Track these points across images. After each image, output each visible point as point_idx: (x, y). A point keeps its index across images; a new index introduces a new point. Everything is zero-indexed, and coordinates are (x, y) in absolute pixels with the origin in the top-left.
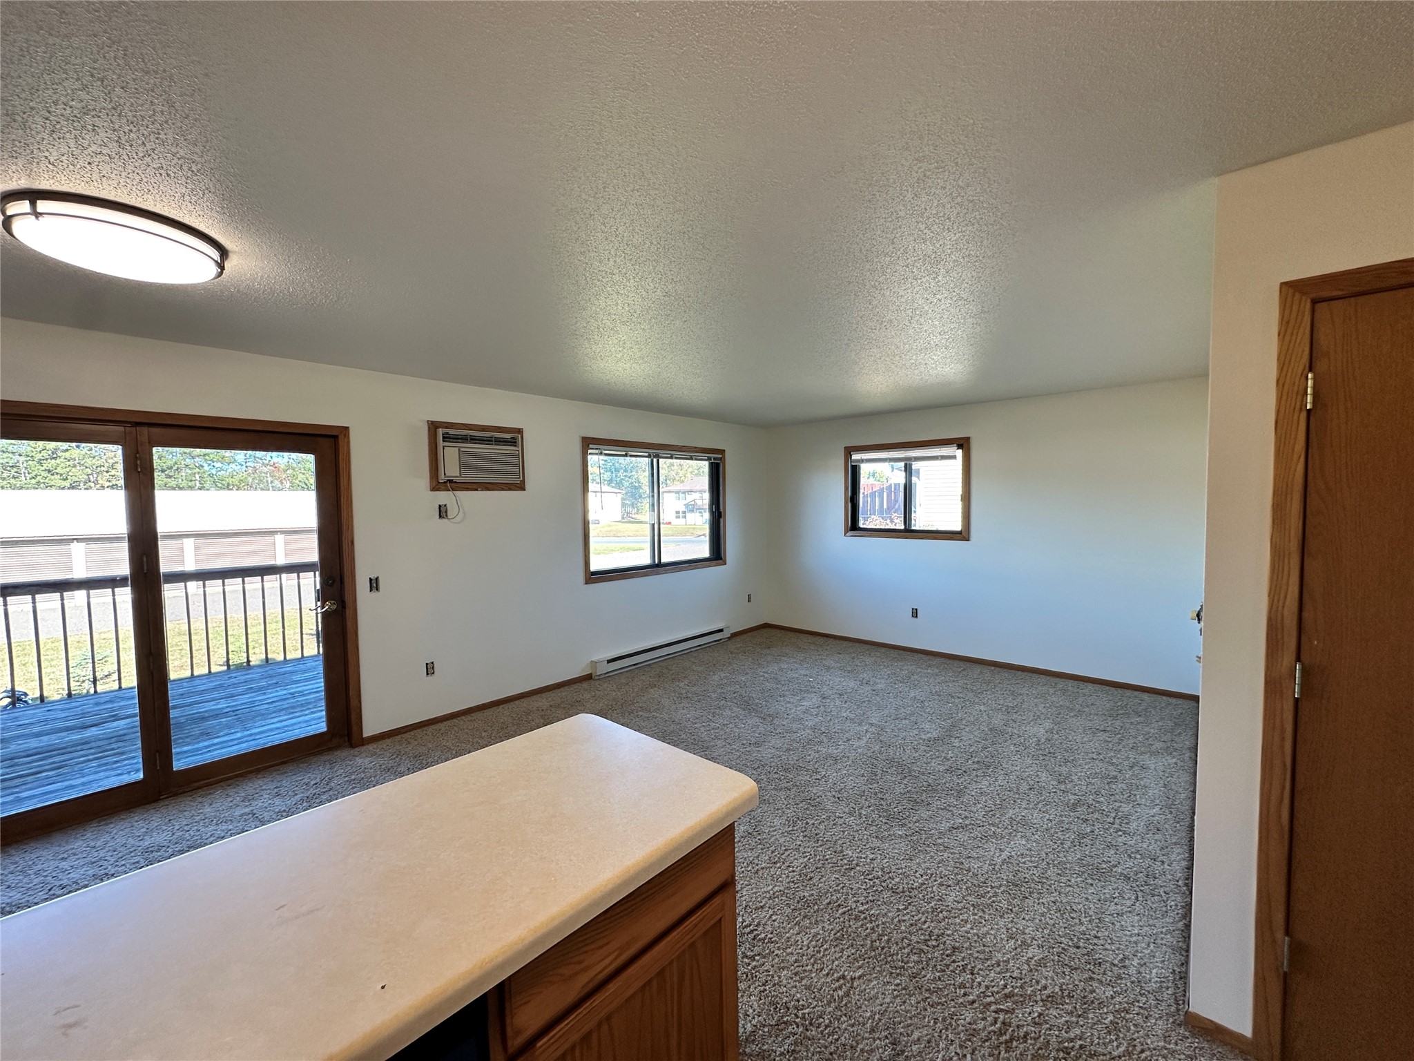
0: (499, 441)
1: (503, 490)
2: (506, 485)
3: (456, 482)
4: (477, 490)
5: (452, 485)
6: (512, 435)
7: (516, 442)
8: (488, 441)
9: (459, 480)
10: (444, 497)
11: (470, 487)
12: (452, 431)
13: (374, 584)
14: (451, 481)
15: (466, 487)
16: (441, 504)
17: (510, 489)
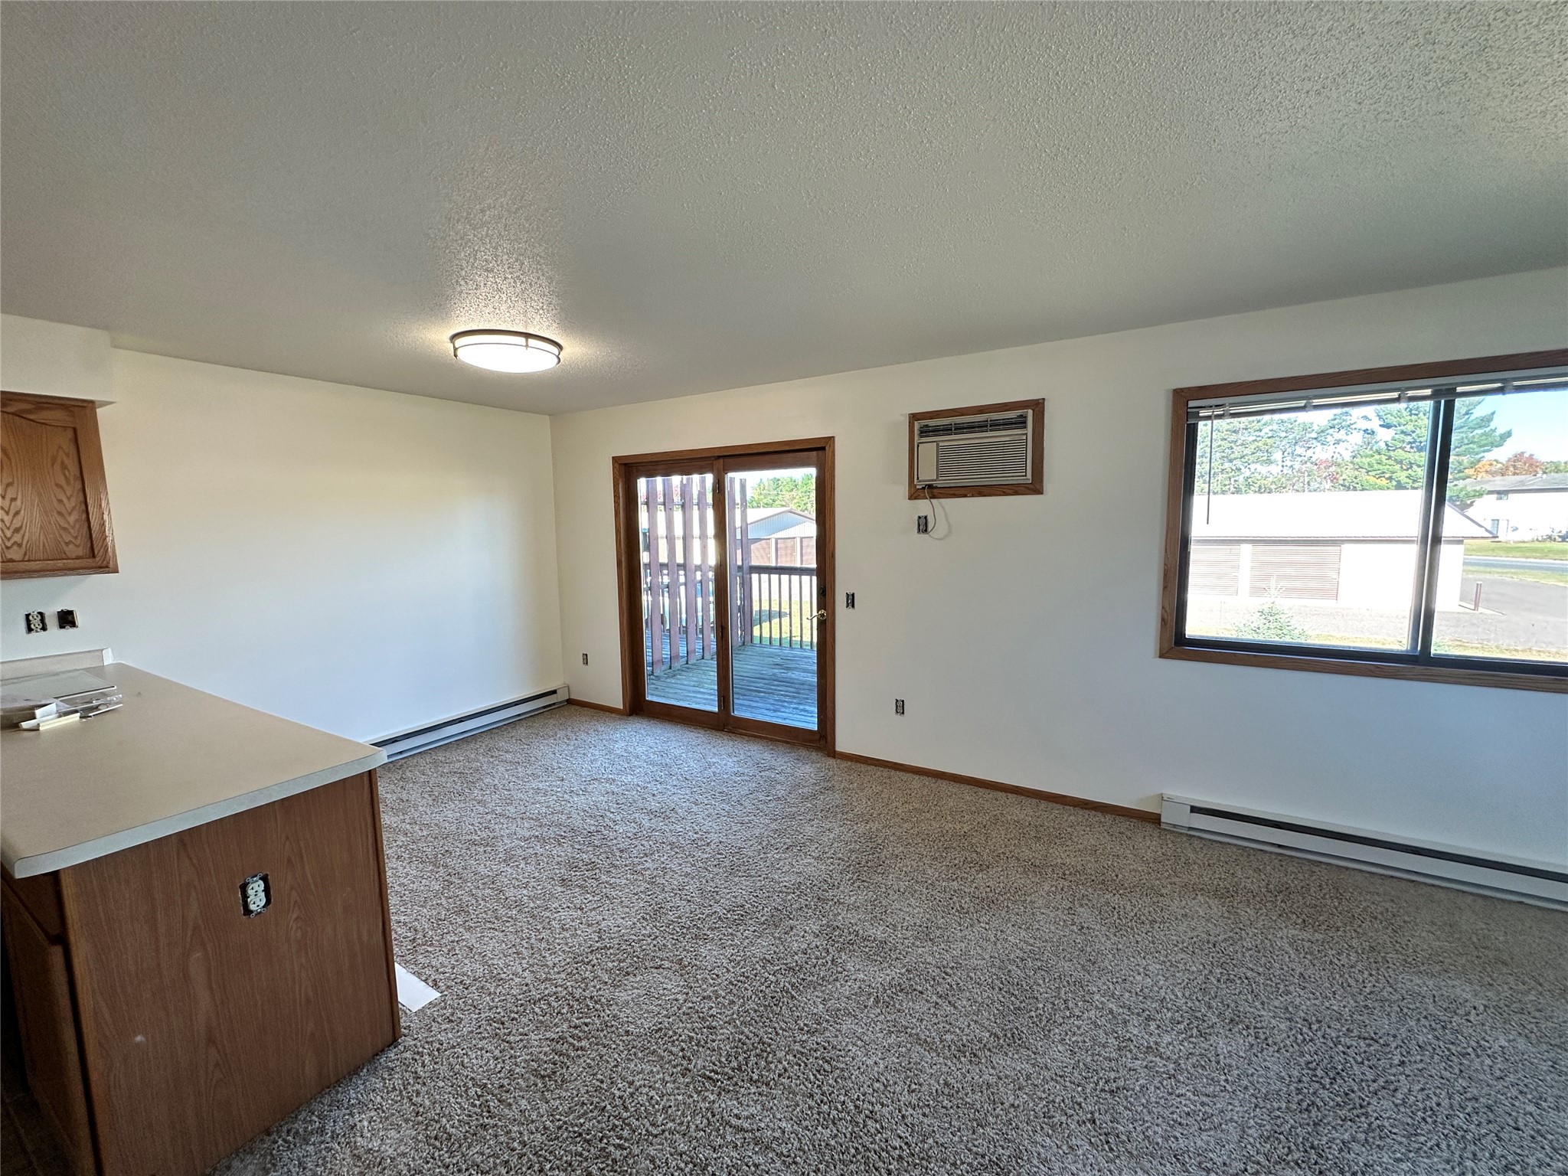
0: (996, 425)
1: (1005, 494)
2: (1010, 487)
3: (936, 488)
4: (965, 496)
5: (931, 491)
6: (1019, 412)
7: (1025, 423)
8: (982, 427)
9: (939, 484)
10: (924, 507)
11: (956, 493)
12: (932, 423)
13: (851, 600)
14: (930, 487)
15: (952, 492)
16: (920, 515)
17: (1016, 493)
